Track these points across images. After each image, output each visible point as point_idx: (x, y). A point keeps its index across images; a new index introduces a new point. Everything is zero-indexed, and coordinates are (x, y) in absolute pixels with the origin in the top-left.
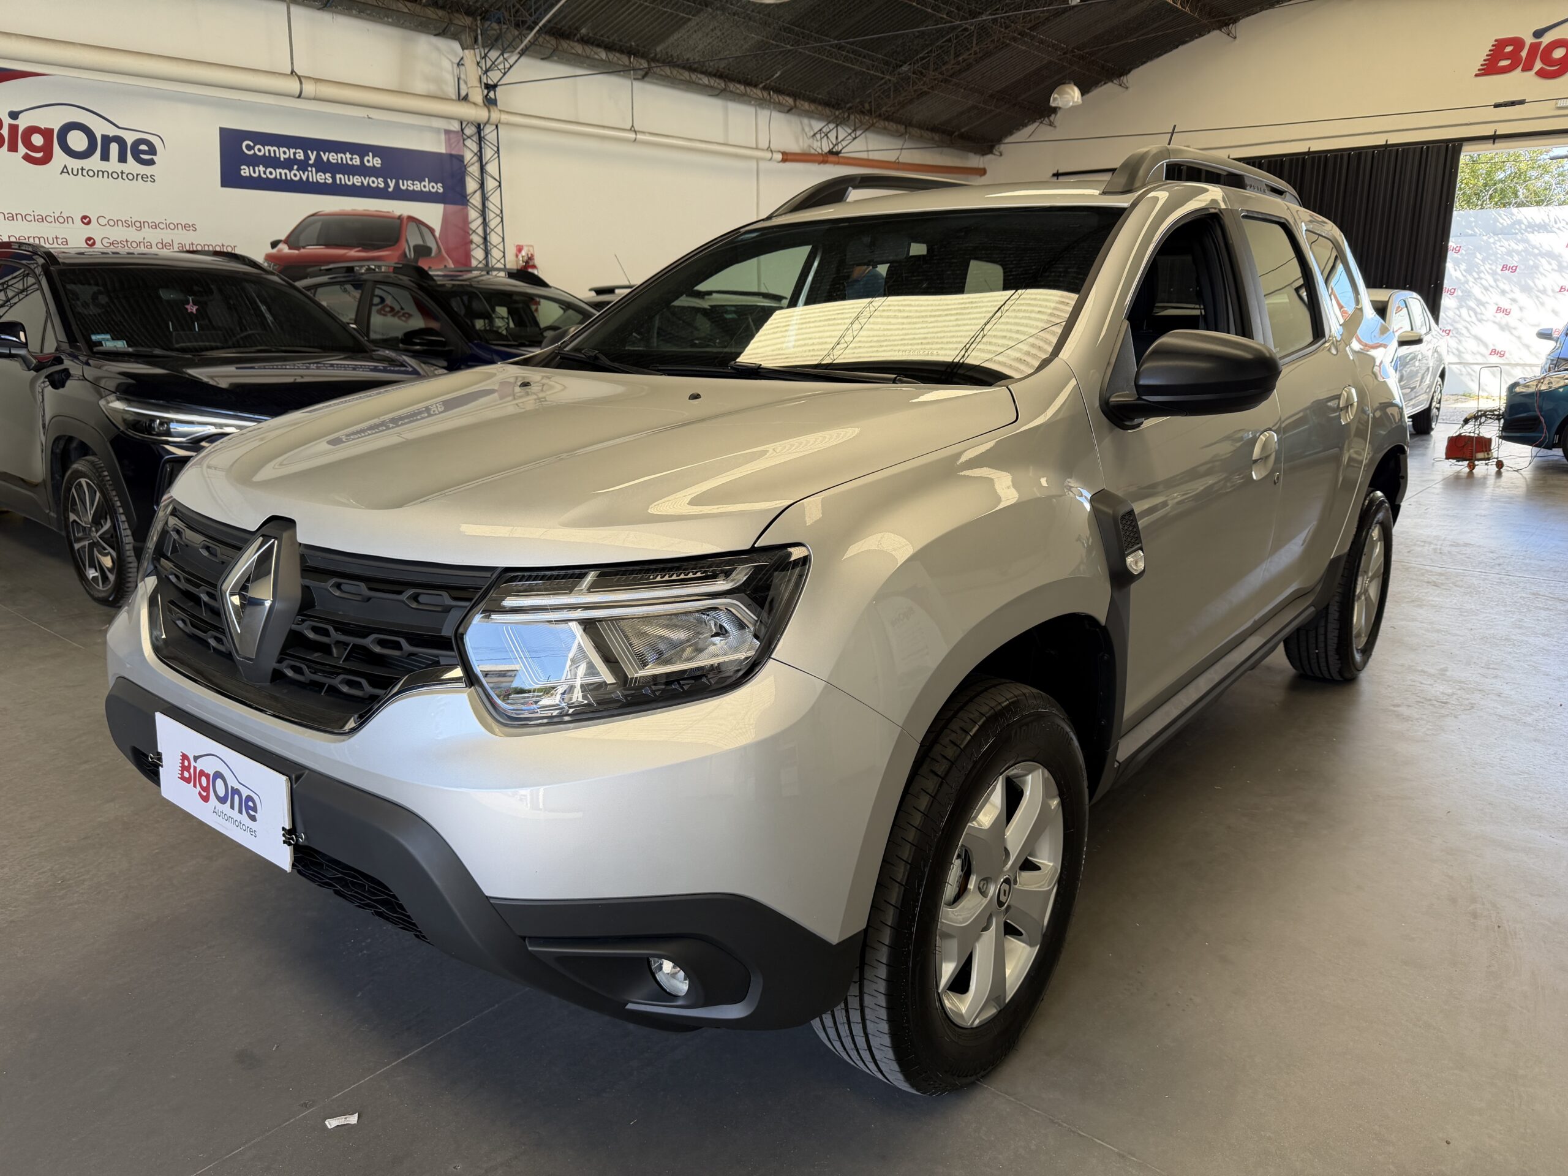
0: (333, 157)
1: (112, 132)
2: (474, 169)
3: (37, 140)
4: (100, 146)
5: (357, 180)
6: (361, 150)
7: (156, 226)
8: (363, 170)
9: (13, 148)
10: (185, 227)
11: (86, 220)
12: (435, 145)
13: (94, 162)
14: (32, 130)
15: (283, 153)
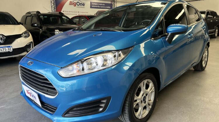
0: (100, 4)
1: (81, 3)
2: (113, 5)
3: (75, 4)
4: (80, 4)
5: (102, 7)
6: (103, 3)
7: (84, 13)
8: (103, 6)
9: (73, 5)
10: (87, 13)
11: (79, 12)
12: (110, 3)
13: (79, 6)
14: (75, 3)
15: (96, 4)
